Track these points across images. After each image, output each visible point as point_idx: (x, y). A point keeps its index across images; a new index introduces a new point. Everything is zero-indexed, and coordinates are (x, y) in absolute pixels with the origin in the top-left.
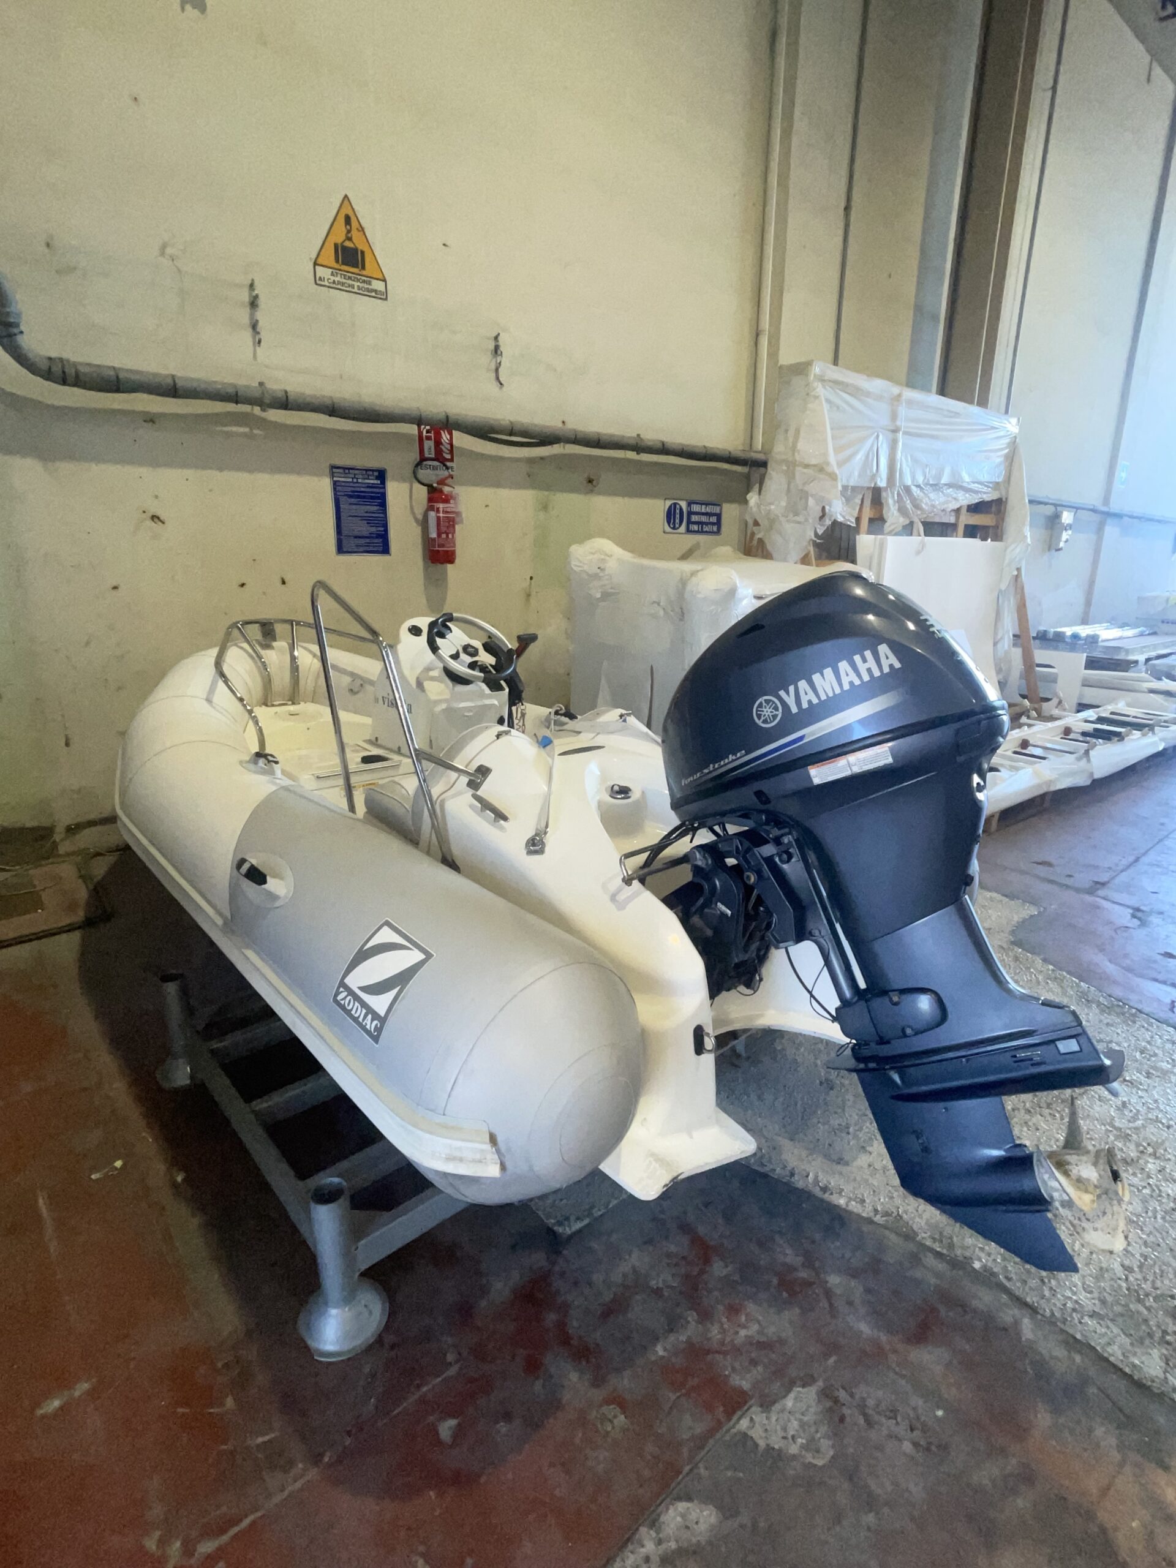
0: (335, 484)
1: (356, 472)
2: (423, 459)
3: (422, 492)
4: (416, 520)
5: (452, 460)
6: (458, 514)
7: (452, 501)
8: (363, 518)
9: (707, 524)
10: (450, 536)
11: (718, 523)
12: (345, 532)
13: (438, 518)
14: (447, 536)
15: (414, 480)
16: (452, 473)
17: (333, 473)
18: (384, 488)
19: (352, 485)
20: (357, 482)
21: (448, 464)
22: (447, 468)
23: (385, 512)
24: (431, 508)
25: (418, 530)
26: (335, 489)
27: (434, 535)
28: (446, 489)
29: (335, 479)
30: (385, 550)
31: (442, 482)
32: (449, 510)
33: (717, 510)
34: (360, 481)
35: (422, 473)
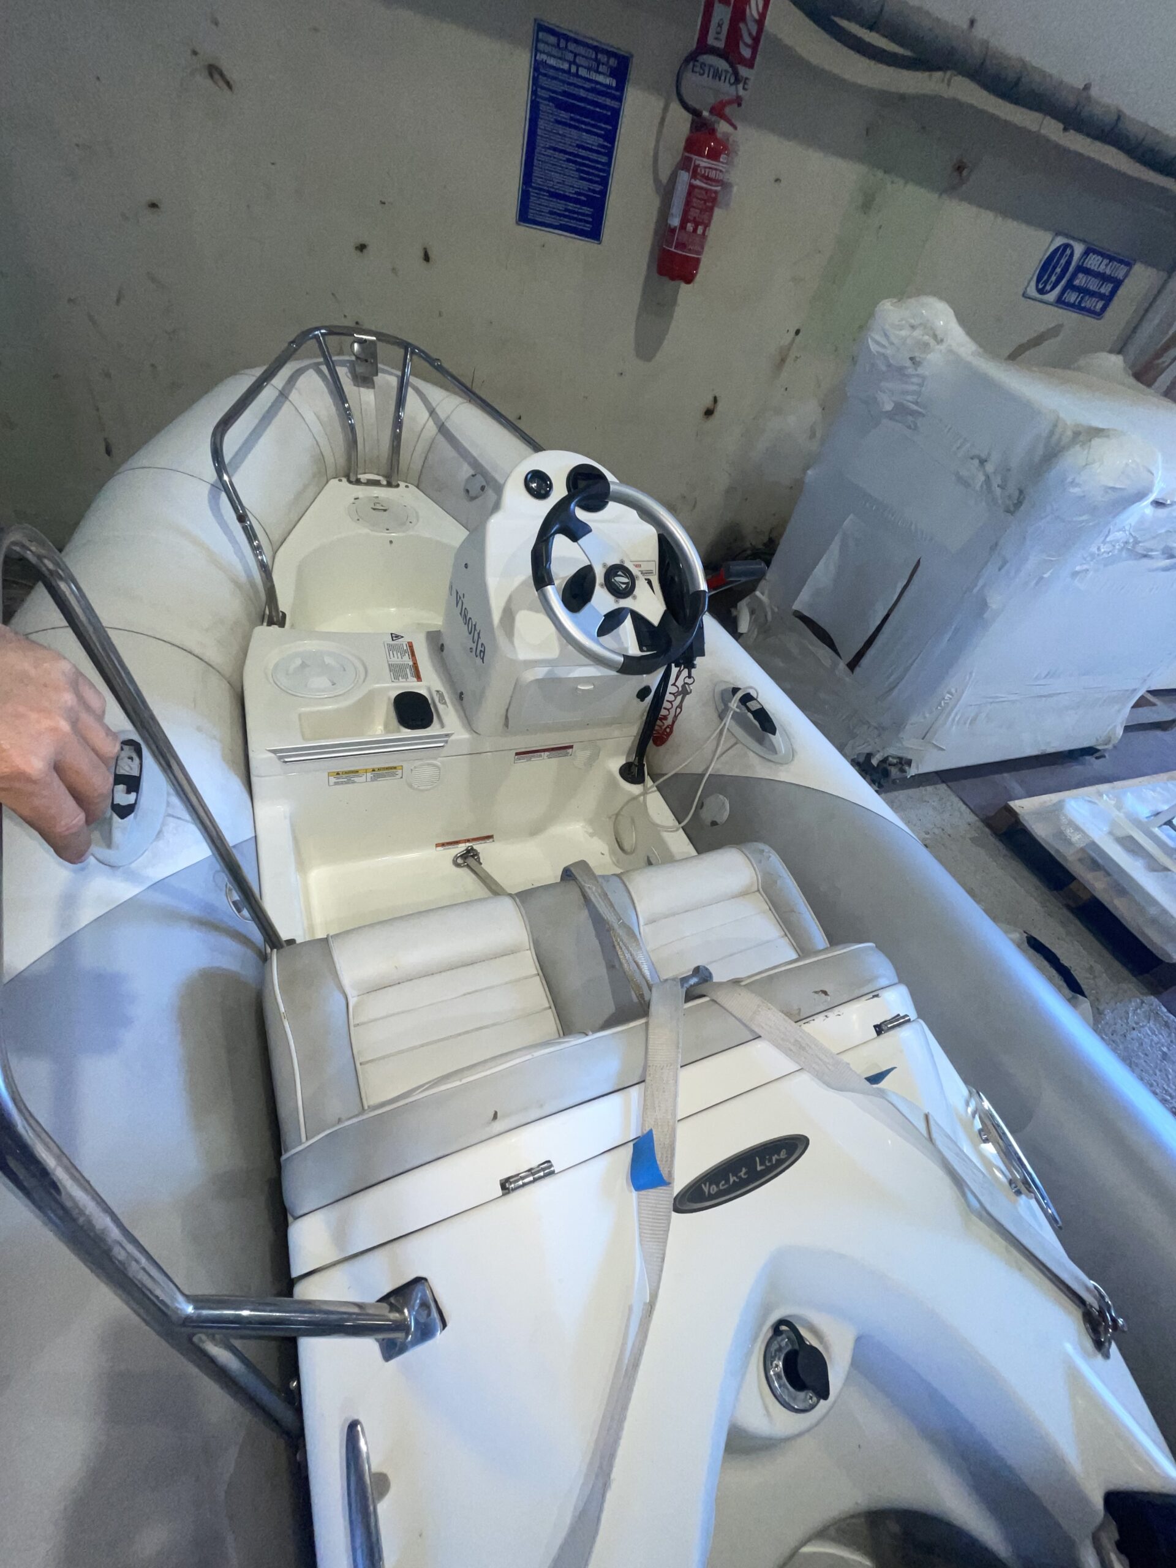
0: (538, 69)
1: (581, 50)
2: (703, 47)
3: (680, 123)
4: (656, 180)
5: (750, 64)
6: (726, 185)
7: (723, 158)
8: (573, 158)
9: (1093, 294)
10: (700, 230)
11: (1108, 299)
12: (537, 181)
13: (692, 187)
14: (695, 230)
15: (674, 96)
16: (741, 92)
17: (538, 40)
18: (620, 99)
19: (564, 77)
20: (577, 75)
21: (743, 71)
22: (737, 80)
23: (610, 153)
24: (685, 164)
25: (655, 202)
26: (535, 80)
27: (675, 222)
28: (723, 127)
29: (541, 57)
30: (594, 233)
31: (718, 110)
32: (712, 174)
33: (1120, 272)
34: (583, 72)
35: (692, 80)
